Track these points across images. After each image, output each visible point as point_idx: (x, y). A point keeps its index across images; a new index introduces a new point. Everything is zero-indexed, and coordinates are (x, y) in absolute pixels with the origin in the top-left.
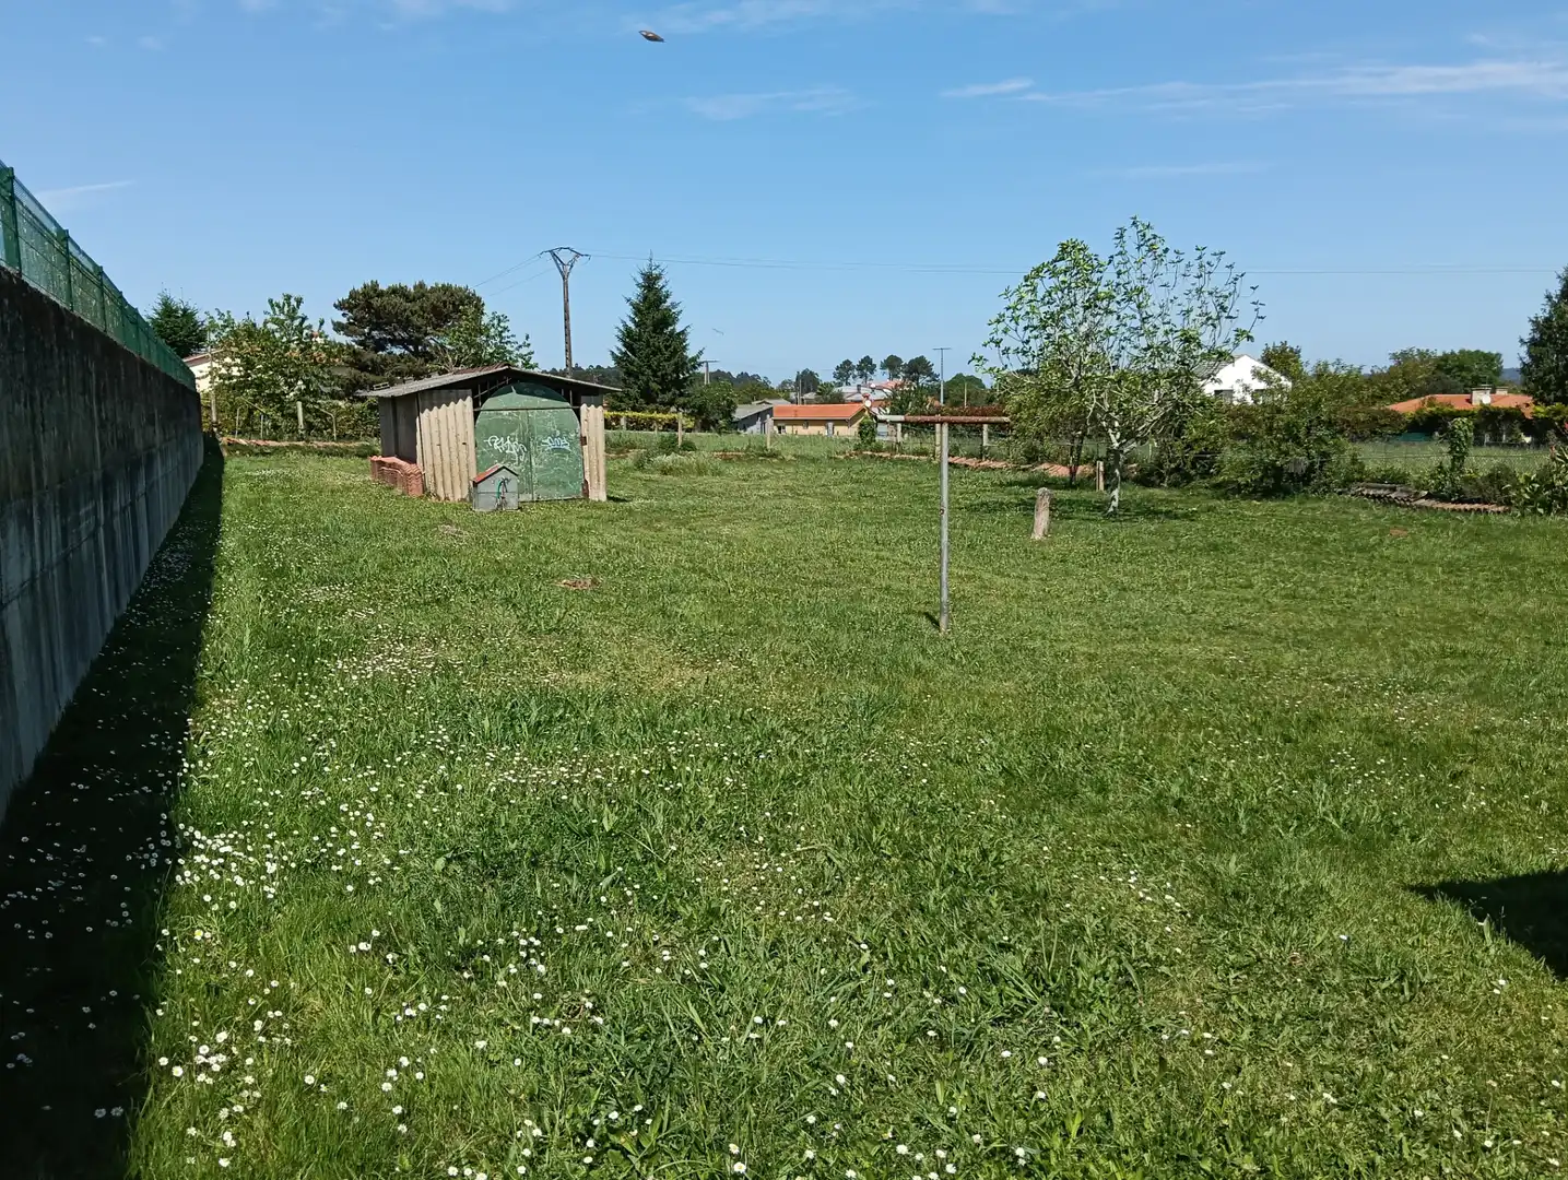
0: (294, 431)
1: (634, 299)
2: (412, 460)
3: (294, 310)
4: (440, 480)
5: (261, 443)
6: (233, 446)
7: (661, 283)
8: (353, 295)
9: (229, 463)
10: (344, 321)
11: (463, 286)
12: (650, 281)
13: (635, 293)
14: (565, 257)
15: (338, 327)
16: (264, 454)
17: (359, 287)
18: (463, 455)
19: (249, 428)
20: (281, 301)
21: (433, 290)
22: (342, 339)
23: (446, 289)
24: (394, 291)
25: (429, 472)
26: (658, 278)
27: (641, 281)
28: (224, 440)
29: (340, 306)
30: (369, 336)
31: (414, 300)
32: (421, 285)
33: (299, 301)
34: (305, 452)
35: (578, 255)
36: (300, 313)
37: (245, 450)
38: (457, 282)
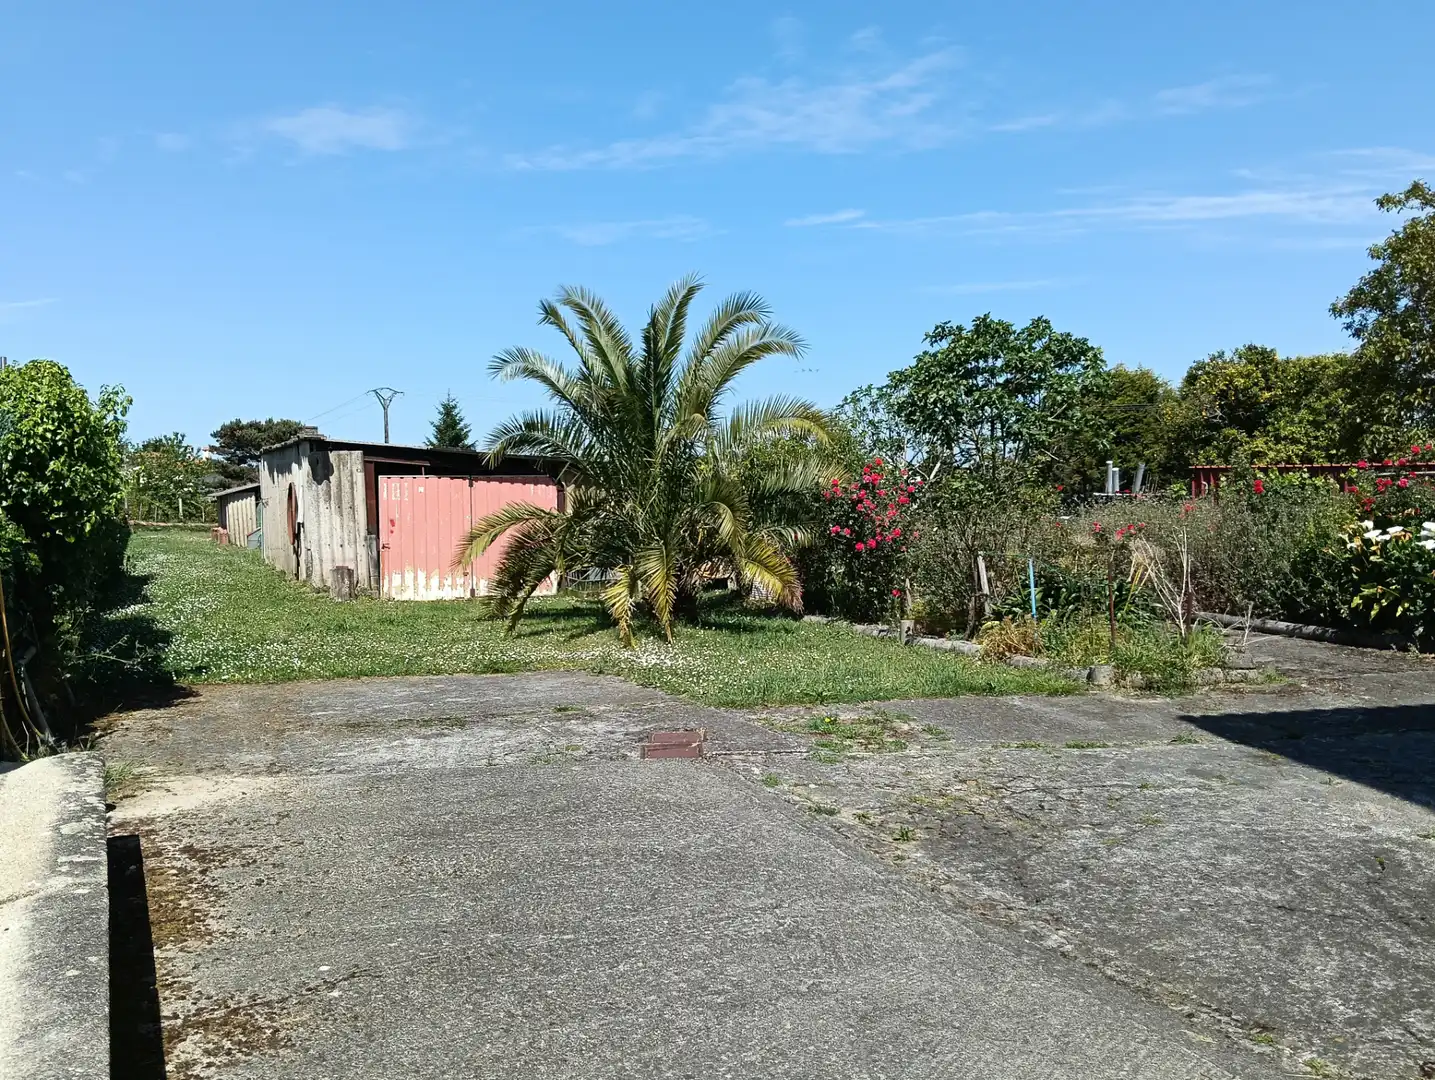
0: (177, 517)
1: (437, 423)
2: (225, 527)
3: (180, 442)
4: (237, 536)
5: (155, 524)
6: (137, 526)
7: (457, 411)
8: (224, 428)
9: (133, 536)
10: (217, 445)
11: (297, 421)
12: (448, 411)
13: (437, 419)
14: (386, 394)
15: (212, 449)
16: (156, 530)
17: (227, 423)
18: (250, 525)
19: (148, 516)
20: (173, 437)
21: (278, 424)
22: (215, 457)
23: (285, 423)
24: (251, 425)
25: (232, 532)
26: (455, 407)
27: (442, 410)
28: (132, 522)
29: (214, 435)
30: (234, 454)
31: (265, 431)
32: (270, 421)
33: (183, 436)
34: (182, 529)
35: (396, 392)
36: (184, 444)
37: (146, 528)
38: (294, 419)
